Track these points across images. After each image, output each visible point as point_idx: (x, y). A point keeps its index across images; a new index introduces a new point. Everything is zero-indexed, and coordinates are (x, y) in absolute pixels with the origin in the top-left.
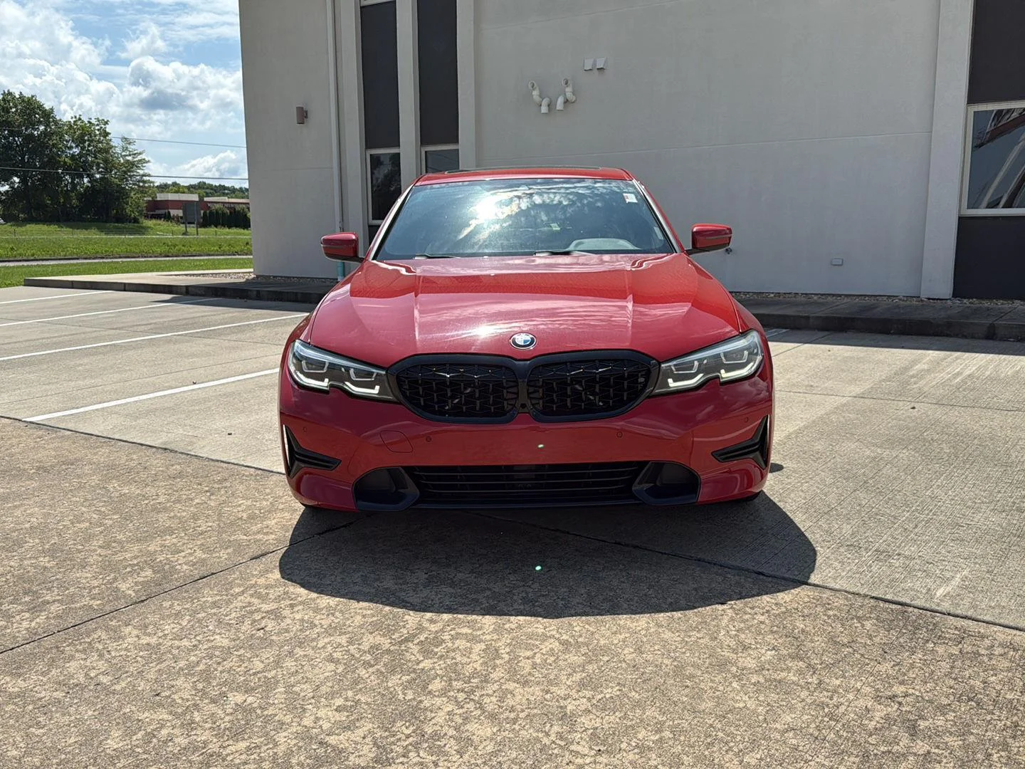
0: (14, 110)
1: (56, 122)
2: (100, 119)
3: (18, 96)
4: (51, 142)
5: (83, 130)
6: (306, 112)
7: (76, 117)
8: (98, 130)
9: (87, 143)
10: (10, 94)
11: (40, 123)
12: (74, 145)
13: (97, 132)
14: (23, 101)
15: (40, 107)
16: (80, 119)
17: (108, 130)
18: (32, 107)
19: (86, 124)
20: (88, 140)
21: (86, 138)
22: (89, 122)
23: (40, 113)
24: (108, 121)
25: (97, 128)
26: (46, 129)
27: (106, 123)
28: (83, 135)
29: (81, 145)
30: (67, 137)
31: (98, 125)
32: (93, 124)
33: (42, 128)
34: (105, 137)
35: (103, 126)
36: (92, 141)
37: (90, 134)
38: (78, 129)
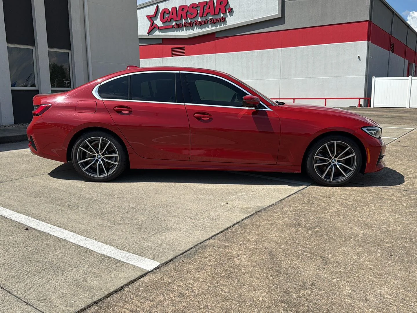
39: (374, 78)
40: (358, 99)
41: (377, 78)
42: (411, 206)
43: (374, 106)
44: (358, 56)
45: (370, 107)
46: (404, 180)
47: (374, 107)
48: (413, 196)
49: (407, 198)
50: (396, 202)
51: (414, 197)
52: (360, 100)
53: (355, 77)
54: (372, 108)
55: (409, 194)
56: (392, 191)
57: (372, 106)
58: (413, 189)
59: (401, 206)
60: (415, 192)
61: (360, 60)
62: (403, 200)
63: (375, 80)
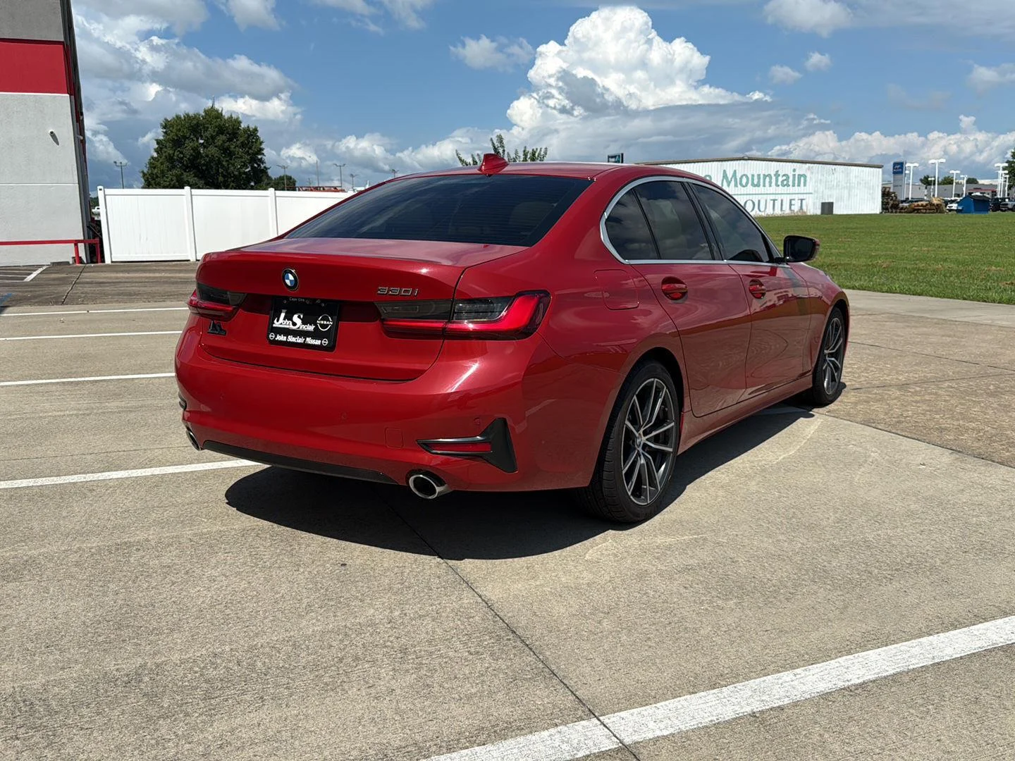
39: (100, 190)
40: (73, 245)
41: (108, 191)
43: (113, 260)
44: (52, 133)
45: (103, 261)
47: (112, 262)
52: (76, 245)
53: (53, 186)
54: (108, 265)
57: (108, 261)
61: (58, 144)
63: (105, 195)
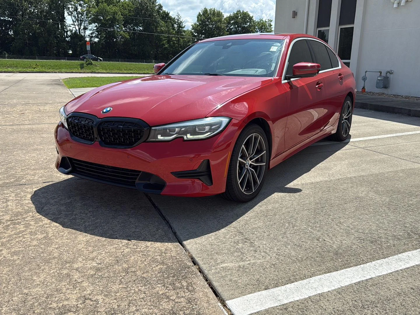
0: (240, 17)
1: (253, 21)
2: (270, 19)
3: (242, 12)
4: (250, 30)
5: (262, 24)
6: (297, 13)
7: (261, 19)
8: (268, 24)
9: (263, 29)
10: (239, 11)
11: (248, 22)
12: (258, 30)
13: (268, 25)
14: (243, 13)
15: (249, 15)
16: (262, 20)
17: (271, 24)
18: (246, 16)
19: (264, 22)
20: (264, 28)
21: (263, 27)
22: (265, 21)
23: (249, 18)
24: (272, 20)
25: (268, 23)
26: (250, 24)
27: (271, 21)
28: (262, 26)
29: (261, 30)
30: (256, 27)
31: (268, 22)
32: (267, 22)
33: (248, 24)
34: (270, 27)
35: (270, 22)
36: (265, 28)
37: (265, 26)
38: (261, 24)
42: (11, 168)
46: (33, 203)
48: (13, 180)
49: (18, 175)
50: (26, 168)
51: (11, 179)
55: (16, 180)
56: (37, 179)
58: (14, 189)
59: (20, 166)
60: (11, 185)
62: (21, 172)
